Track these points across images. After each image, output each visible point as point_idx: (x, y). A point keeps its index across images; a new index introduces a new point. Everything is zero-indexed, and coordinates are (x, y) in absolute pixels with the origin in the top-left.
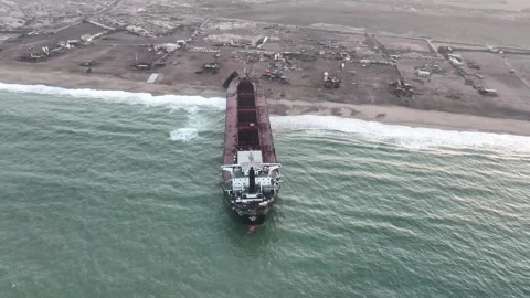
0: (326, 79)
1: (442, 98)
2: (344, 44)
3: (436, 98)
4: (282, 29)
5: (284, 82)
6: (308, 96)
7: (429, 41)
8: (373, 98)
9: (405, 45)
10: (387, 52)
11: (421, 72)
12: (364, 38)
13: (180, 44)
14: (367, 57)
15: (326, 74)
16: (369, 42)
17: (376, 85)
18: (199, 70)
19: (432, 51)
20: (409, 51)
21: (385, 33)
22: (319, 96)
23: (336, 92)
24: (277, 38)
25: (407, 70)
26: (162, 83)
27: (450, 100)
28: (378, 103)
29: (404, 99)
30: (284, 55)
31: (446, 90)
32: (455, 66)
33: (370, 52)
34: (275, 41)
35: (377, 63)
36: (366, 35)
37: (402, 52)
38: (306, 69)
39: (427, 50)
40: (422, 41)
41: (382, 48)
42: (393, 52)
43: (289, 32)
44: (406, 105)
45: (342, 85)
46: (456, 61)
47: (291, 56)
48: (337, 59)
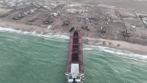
0: (101, 29)
1: (139, 38)
2: (108, 13)
3: (137, 38)
4: (89, 7)
5: (88, 30)
6: (95, 36)
7: (136, 12)
8: (116, 37)
9: (128, 14)
10: (122, 17)
11: (133, 27)
12: (115, 11)
13: (58, 13)
14: (115, 19)
15: (102, 27)
16: (116, 13)
17: (118, 32)
18: (63, 24)
19: (137, 16)
20: (129, 16)
21: (121, 8)
22: (99, 36)
23: (105, 34)
24: (87, 11)
25: (128, 25)
26: (51, 29)
27: (142, 39)
28: (118, 40)
29: (127, 38)
30: (89, 18)
31: (141, 35)
32: (144, 24)
33: (116, 17)
34: (87, 12)
35: (118, 22)
36: (115, 9)
37: (127, 17)
38: (96, 24)
39: (135, 16)
40: (133, 12)
41: (120, 15)
42: (124, 17)
43: (91, 8)
44: (127, 41)
45: (107, 31)
46: (145, 22)
47: (92, 19)
48: (105, 20)
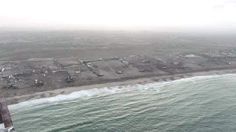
0: (37, 82)
1: (85, 80)
2: (45, 66)
3: (83, 80)
4: (12, 63)
5: (15, 88)
6: (28, 92)
7: (79, 59)
8: (58, 86)
9: (70, 62)
10: (63, 66)
11: (77, 72)
12: (53, 62)
14: (55, 70)
15: (36, 80)
16: (56, 63)
17: (59, 81)
19: (81, 63)
20: (72, 64)
21: (61, 59)
22: (34, 91)
23: (43, 87)
24: (9, 68)
25: (71, 72)
27: (88, 81)
28: (61, 88)
29: (71, 84)
30: (14, 76)
31: (86, 77)
32: (89, 68)
33: (57, 68)
34: (8, 70)
35: (59, 72)
36: (54, 61)
37: (69, 65)
38: (26, 80)
39: (79, 63)
40: (77, 60)
41: (61, 65)
42: (66, 66)
43: (16, 64)
44: (72, 86)
45: (45, 83)
46: (89, 66)
47: (18, 75)
48: (41, 73)
